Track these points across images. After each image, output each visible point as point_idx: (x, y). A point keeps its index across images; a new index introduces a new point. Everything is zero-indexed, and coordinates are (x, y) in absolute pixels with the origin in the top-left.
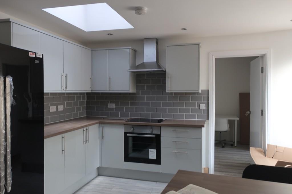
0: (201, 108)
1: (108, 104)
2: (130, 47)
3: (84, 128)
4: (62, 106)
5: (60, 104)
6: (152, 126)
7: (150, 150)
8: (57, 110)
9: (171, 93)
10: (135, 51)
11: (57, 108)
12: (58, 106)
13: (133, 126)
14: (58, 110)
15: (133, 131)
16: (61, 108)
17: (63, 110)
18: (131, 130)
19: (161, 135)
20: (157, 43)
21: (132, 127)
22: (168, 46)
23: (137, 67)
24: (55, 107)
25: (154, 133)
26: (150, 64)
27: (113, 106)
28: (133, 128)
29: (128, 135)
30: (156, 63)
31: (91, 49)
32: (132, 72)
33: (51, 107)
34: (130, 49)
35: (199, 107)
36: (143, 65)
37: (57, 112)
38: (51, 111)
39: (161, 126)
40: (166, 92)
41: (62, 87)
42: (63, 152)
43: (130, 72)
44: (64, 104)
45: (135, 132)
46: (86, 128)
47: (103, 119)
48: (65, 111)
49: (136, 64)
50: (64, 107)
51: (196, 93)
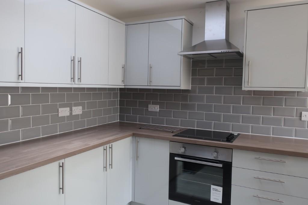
0: (303, 119)
1: (149, 106)
2: (184, 17)
3: (105, 146)
4: (81, 108)
5: (76, 105)
6: (216, 148)
7: (213, 187)
8: (71, 113)
9: (249, 92)
10: (192, 24)
11: (71, 110)
12: (74, 108)
13: (185, 145)
14: (73, 114)
15: (184, 152)
16: (78, 110)
17: (81, 113)
18: (181, 151)
19: (234, 165)
20: (228, 9)
21: (183, 147)
22: (248, 11)
23: (194, 48)
24: (68, 109)
25: (220, 158)
26: (214, 44)
27: (156, 108)
28: (185, 148)
29: (176, 158)
30: (225, 41)
31: (125, 23)
32: (185, 56)
33: (60, 110)
34: (183, 20)
35: (301, 117)
36: (204, 45)
37: (71, 117)
38: (60, 115)
39: (232, 149)
40: (243, 89)
41: (73, 79)
42: (61, 190)
43: (182, 57)
44: (83, 105)
45: (188, 154)
46: (108, 146)
47: (140, 128)
48: (84, 114)
49: (192, 44)
50: (83, 108)
51: (294, 92)
